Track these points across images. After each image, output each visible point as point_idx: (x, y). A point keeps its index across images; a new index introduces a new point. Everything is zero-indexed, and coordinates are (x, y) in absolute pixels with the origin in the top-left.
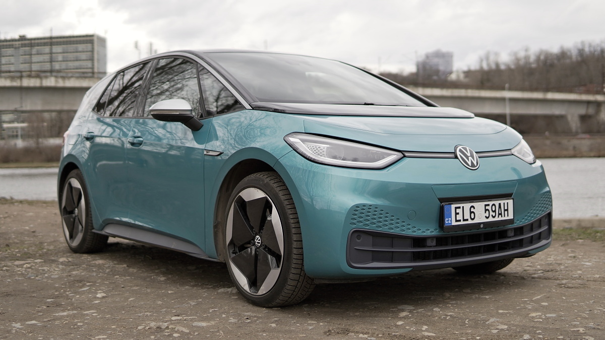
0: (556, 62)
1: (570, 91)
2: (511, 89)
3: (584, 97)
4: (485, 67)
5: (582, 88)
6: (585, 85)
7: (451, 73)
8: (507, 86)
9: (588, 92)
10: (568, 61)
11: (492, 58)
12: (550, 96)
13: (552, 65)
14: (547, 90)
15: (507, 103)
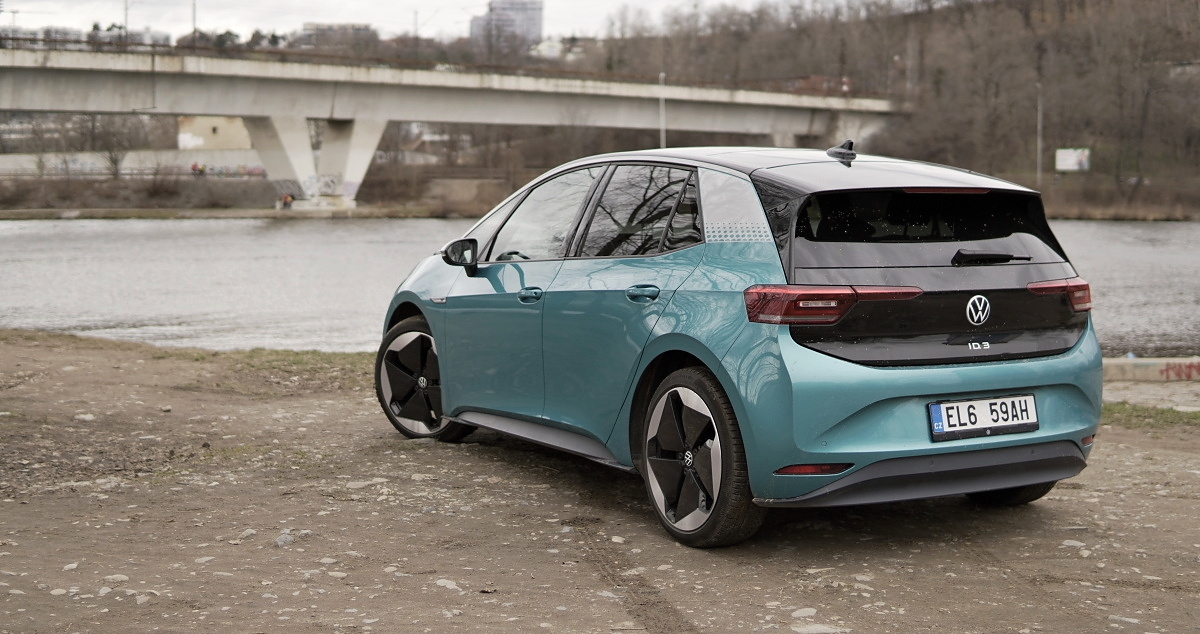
0: (747, 28)
1: (778, 90)
2: (667, 82)
3: (807, 101)
4: (617, 35)
5: (799, 84)
6: (805, 78)
7: (538, 41)
8: (662, 75)
9: (813, 91)
10: (771, 28)
11: (631, 18)
12: (743, 96)
13: (740, 37)
14: (735, 85)
15: (662, 106)
